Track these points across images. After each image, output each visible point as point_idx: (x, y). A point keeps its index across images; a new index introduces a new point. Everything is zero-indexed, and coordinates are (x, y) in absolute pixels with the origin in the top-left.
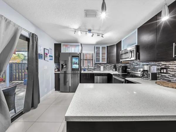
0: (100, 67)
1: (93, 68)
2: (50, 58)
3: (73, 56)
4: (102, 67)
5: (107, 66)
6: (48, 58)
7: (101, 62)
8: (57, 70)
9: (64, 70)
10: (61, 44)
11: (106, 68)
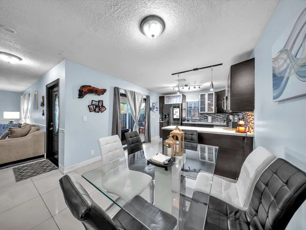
0: (207, 118)
1: (198, 118)
2: (157, 109)
3: (174, 107)
4: (210, 118)
5: (219, 117)
6: (155, 110)
7: (206, 111)
8: (161, 120)
9: (167, 119)
10: (164, 97)
11: (217, 119)
